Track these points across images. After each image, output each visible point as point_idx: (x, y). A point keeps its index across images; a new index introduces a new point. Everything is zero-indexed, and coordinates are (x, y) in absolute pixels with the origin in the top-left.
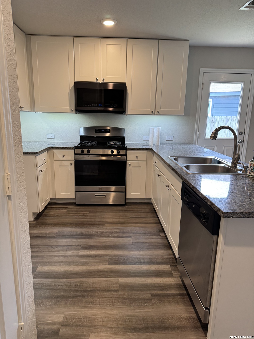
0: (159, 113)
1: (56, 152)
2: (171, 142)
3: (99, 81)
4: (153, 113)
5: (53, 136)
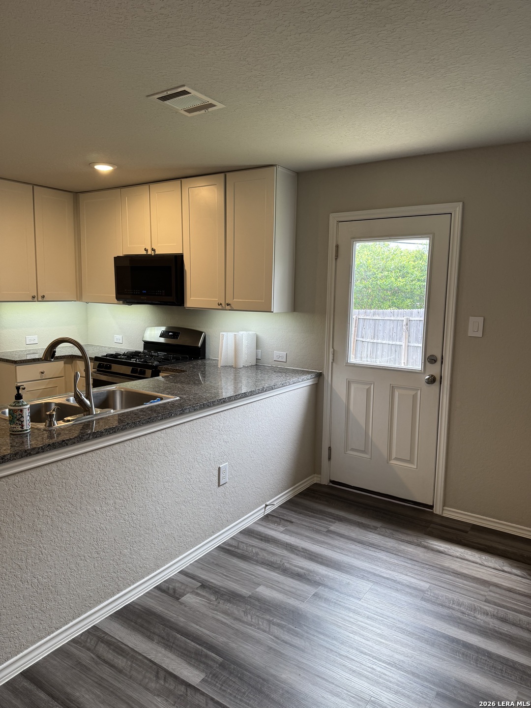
0: (231, 307)
2: (283, 365)
3: (149, 253)
4: (222, 306)
5: (121, 340)
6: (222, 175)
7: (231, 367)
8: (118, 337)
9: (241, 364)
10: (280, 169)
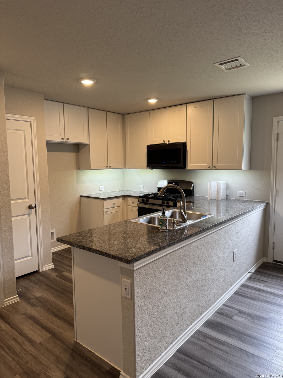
0: (216, 168)
1: (129, 199)
2: (243, 199)
3: (166, 142)
4: (210, 168)
5: (143, 187)
6: (212, 100)
7: (215, 199)
8: (141, 186)
9: (220, 198)
10: (247, 96)
